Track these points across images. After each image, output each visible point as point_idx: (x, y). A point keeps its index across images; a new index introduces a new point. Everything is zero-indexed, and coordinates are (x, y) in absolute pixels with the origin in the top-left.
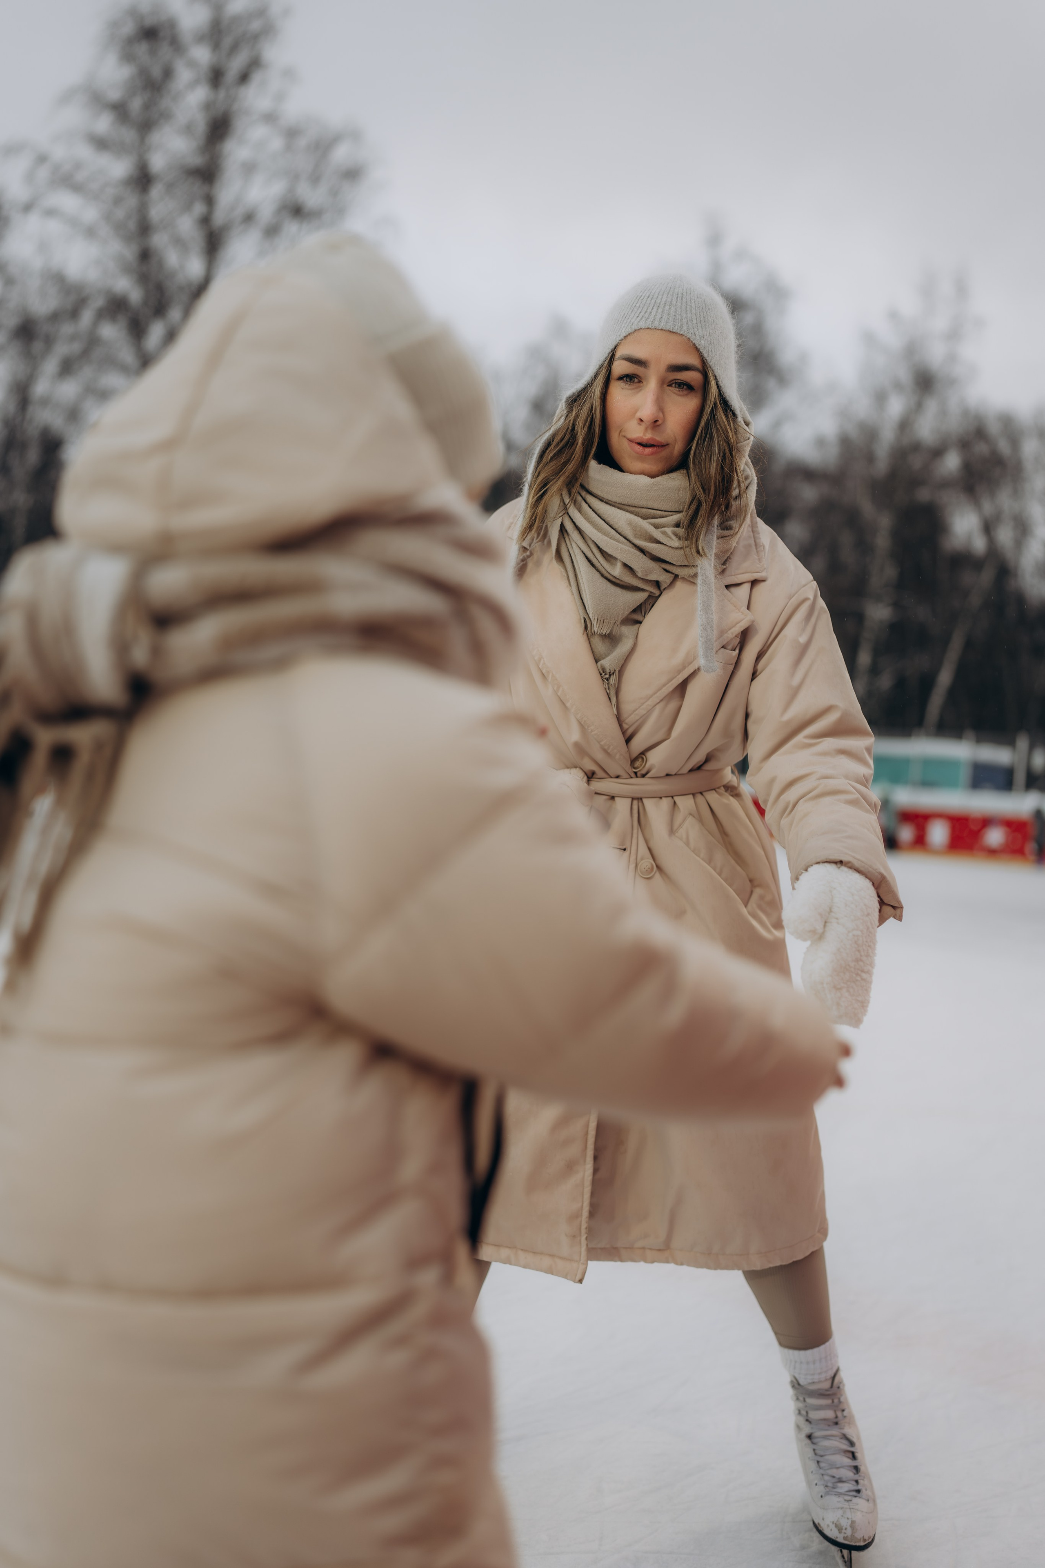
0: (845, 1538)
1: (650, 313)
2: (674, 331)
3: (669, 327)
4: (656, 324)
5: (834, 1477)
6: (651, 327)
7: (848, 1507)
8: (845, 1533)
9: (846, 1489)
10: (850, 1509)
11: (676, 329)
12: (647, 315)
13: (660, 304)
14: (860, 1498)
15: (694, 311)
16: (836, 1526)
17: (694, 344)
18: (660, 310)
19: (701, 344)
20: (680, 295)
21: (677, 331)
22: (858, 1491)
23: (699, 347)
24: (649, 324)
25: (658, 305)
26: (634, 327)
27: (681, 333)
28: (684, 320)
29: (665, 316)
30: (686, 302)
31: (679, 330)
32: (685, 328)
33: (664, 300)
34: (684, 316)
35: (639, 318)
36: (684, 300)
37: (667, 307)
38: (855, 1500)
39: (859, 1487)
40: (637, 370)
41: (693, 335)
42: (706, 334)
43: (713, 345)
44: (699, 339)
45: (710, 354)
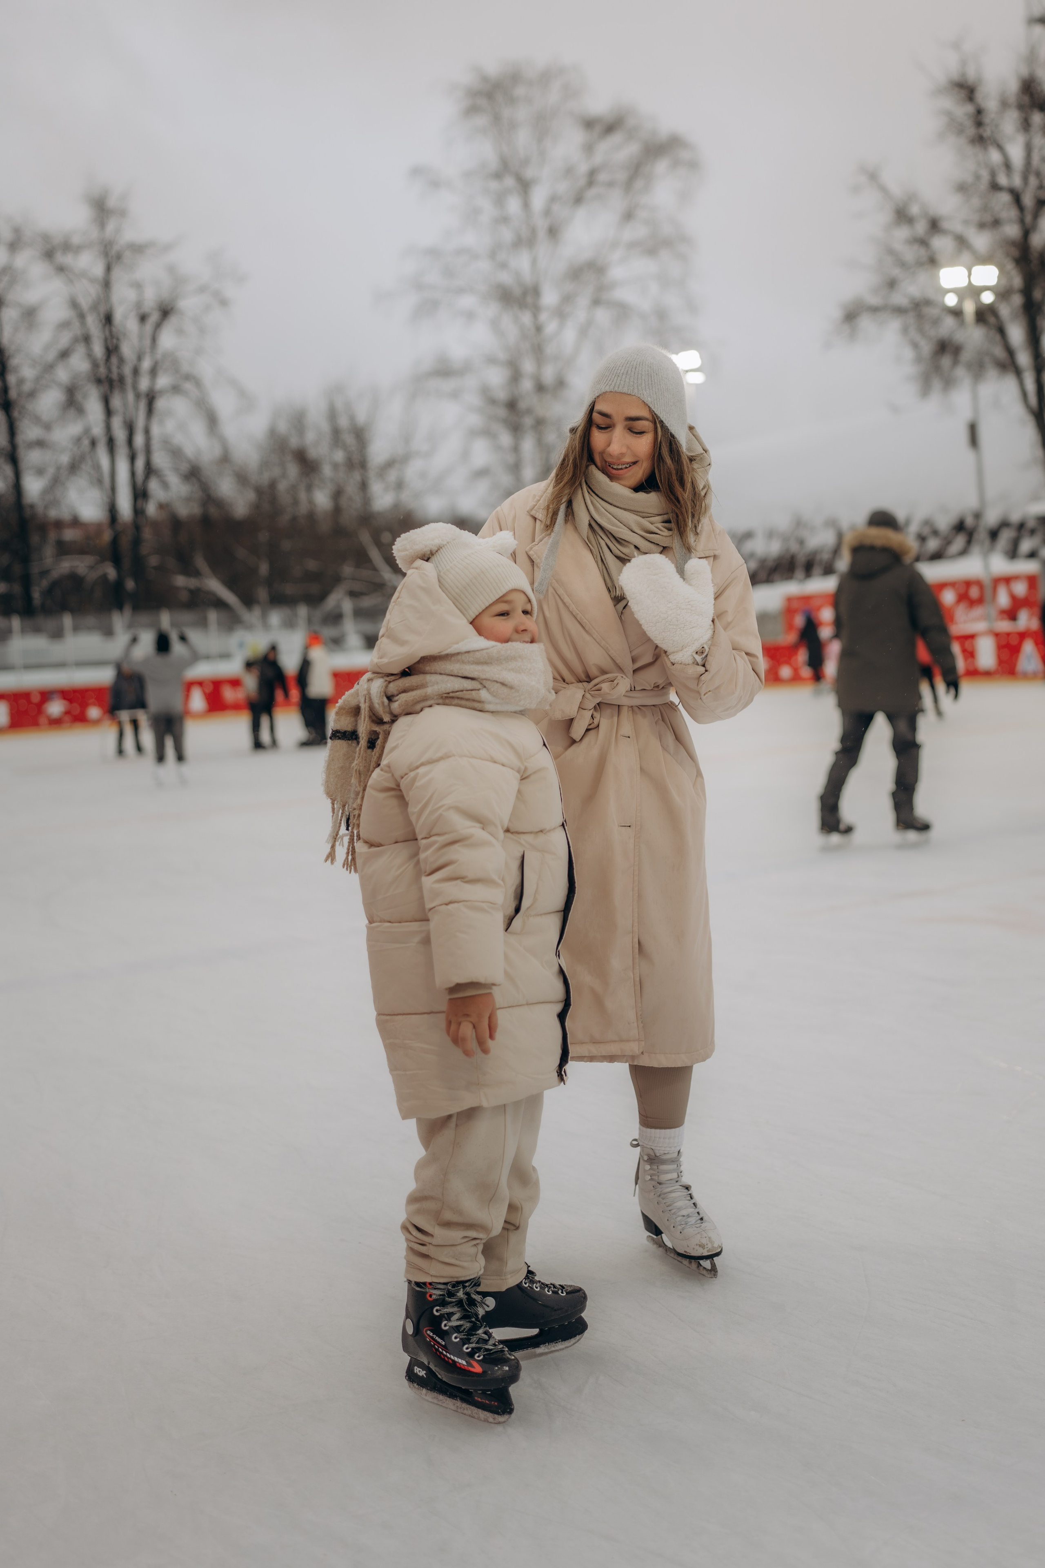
0: (708, 1251)
1: (613, 381)
3: (624, 391)
4: (616, 389)
5: (684, 1216)
6: (613, 391)
7: (702, 1230)
8: (707, 1248)
9: (694, 1221)
10: (704, 1231)
11: (630, 391)
12: (610, 382)
14: (705, 1222)
15: (643, 378)
16: (700, 1246)
17: (643, 401)
18: (619, 379)
19: (648, 400)
20: (634, 367)
22: (702, 1219)
24: (611, 389)
26: (603, 391)
27: (633, 394)
29: (623, 383)
31: (632, 392)
32: (636, 391)
33: (622, 371)
34: (636, 382)
35: (605, 385)
36: (637, 370)
37: (624, 376)
38: (703, 1225)
39: (701, 1216)
40: (607, 421)
41: (642, 395)
42: (653, 393)
43: (658, 399)
44: (646, 397)
45: (656, 406)
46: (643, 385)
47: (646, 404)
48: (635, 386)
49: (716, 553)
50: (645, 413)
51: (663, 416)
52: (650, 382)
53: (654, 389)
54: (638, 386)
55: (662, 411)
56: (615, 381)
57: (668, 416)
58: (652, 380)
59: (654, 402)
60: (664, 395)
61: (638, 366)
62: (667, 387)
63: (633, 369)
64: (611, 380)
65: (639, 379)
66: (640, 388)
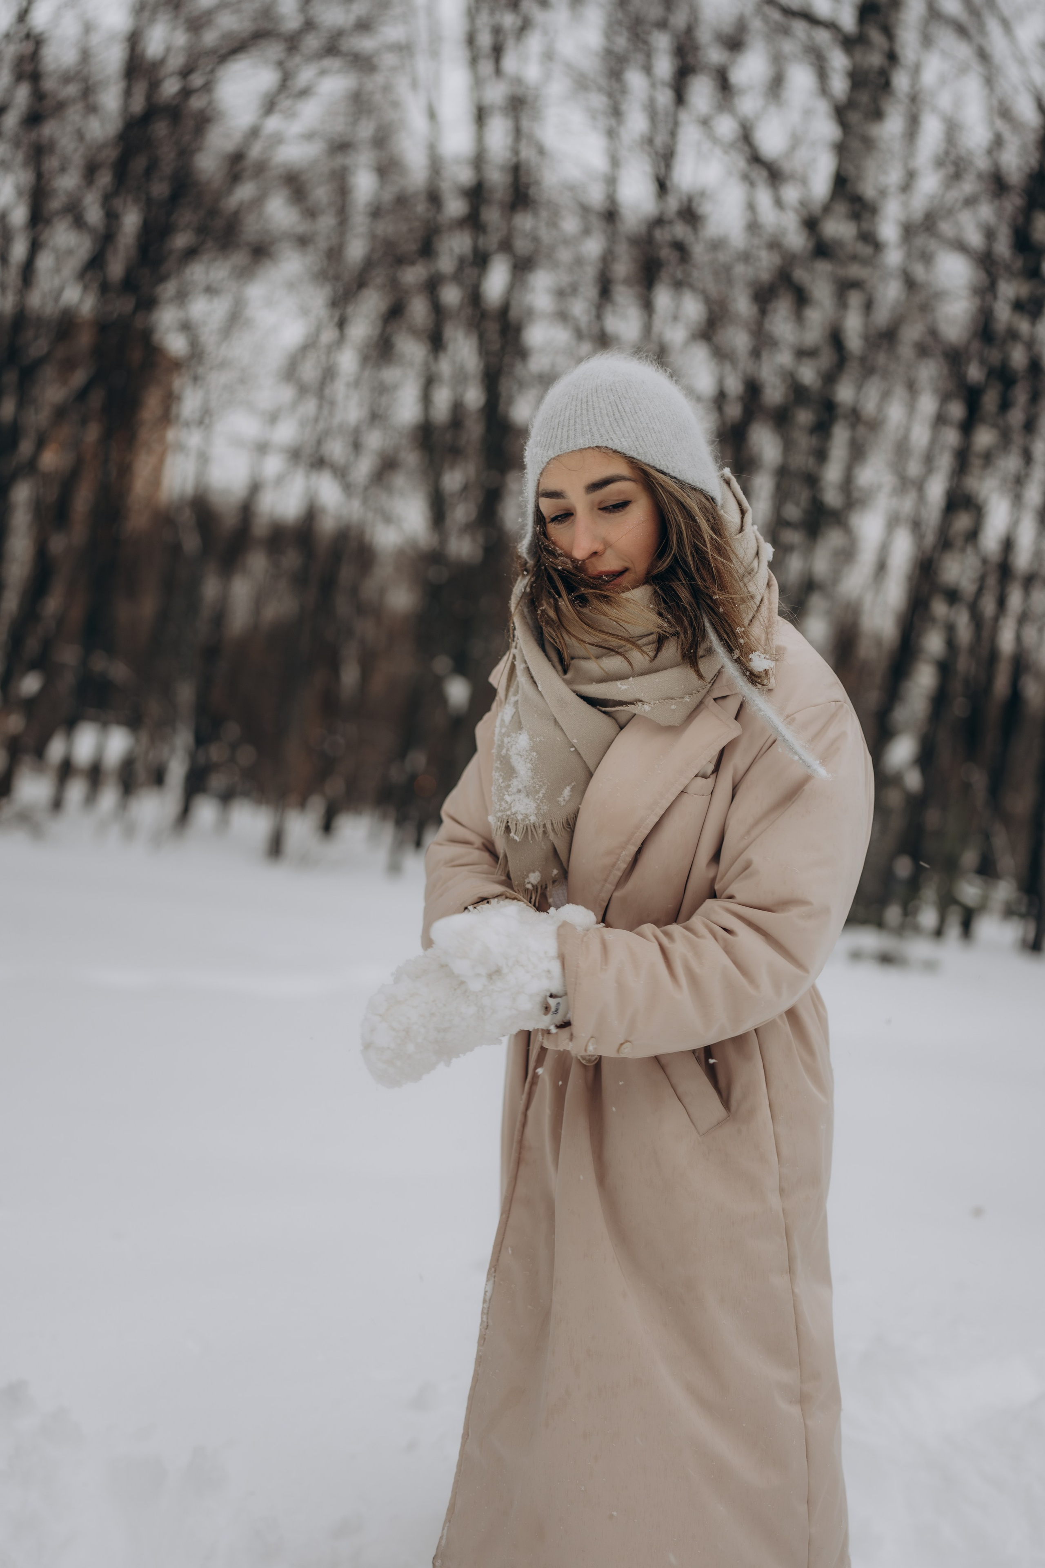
17: (616, 449)
21: (590, 446)
23: (622, 451)
25: (561, 424)
26: (546, 460)
27: (595, 446)
29: (572, 435)
31: (591, 444)
41: (609, 440)
42: (628, 431)
43: (641, 438)
44: (618, 441)
45: (640, 450)
46: (607, 423)
48: (594, 429)
52: (617, 415)
53: (628, 424)
54: (598, 430)
56: (559, 437)
57: (670, 459)
58: (620, 410)
59: (635, 446)
60: (648, 427)
61: (590, 396)
62: (651, 412)
63: (583, 405)
64: (554, 437)
65: (597, 417)
66: (602, 430)
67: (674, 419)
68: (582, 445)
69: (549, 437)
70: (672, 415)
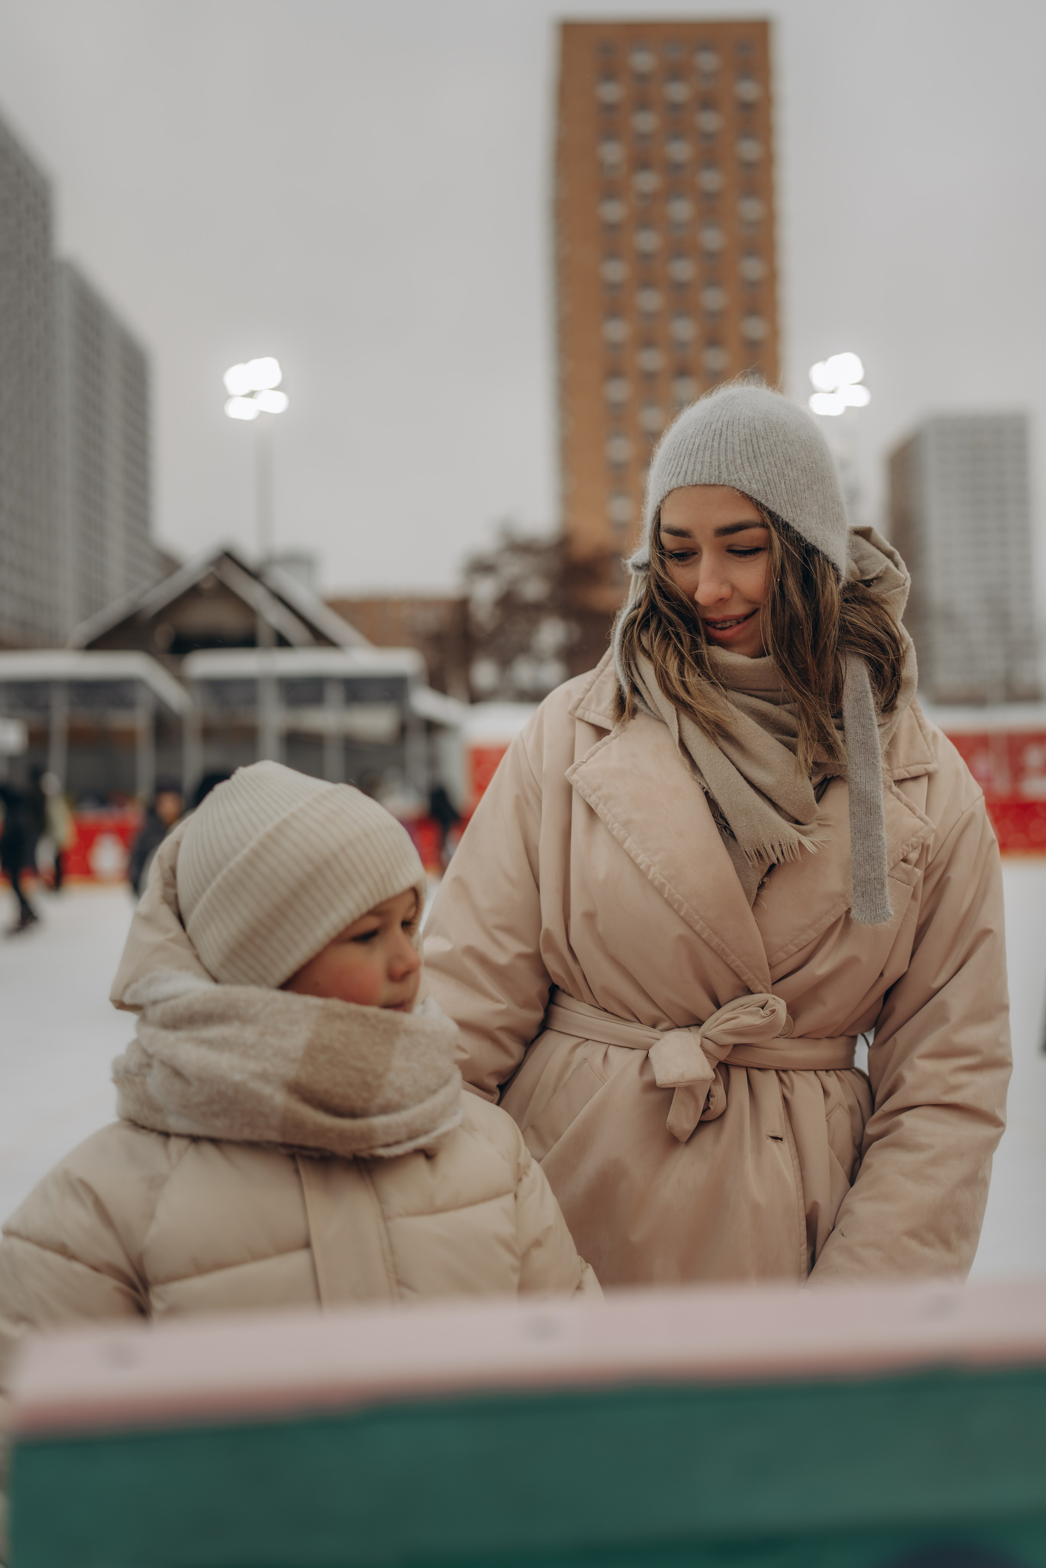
1: (682, 467)
2: (712, 483)
3: (705, 479)
6: (683, 485)
11: (713, 480)
13: (692, 451)
17: (744, 493)
18: (692, 459)
19: (753, 489)
20: (718, 432)
21: (715, 483)
23: (750, 494)
24: (680, 482)
25: (690, 452)
26: (668, 488)
27: (721, 483)
28: (723, 466)
29: (699, 467)
30: (727, 439)
31: (717, 481)
32: (724, 476)
34: (722, 459)
35: (670, 476)
36: (724, 436)
37: (701, 453)
40: (686, 542)
41: (737, 480)
42: (759, 473)
43: (773, 483)
44: (747, 483)
45: (770, 497)
46: (739, 461)
47: (748, 498)
49: (930, 768)
50: (747, 514)
51: (786, 514)
52: (751, 454)
54: (727, 467)
55: (783, 504)
56: (685, 466)
57: (799, 511)
58: (755, 449)
59: (765, 491)
60: (783, 473)
61: (724, 428)
62: (789, 456)
63: (715, 436)
64: (680, 466)
65: (728, 453)
66: (732, 469)
67: (812, 467)
68: (707, 481)
69: (675, 465)
70: (812, 463)
